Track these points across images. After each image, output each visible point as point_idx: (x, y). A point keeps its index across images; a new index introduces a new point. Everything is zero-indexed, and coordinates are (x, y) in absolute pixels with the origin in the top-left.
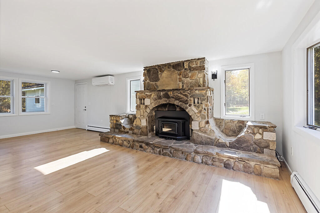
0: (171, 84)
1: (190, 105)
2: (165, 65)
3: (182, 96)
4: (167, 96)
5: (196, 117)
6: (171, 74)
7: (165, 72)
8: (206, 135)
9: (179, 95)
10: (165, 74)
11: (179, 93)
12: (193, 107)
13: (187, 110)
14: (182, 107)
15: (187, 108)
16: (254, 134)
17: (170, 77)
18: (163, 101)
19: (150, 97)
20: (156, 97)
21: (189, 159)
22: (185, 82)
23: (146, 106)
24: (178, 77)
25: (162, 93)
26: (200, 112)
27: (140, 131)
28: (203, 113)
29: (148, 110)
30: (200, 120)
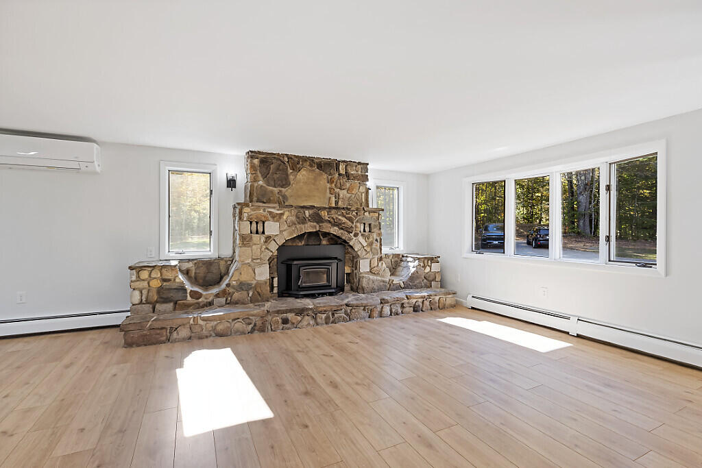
0: (314, 196)
1: (356, 235)
2: (305, 159)
3: (344, 220)
4: (317, 218)
5: (364, 253)
6: (315, 179)
7: (303, 172)
8: (379, 278)
9: (340, 217)
10: (303, 175)
11: (339, 215)
12: (360, 238)
13: (351, 243)
14: (344, 238)
15: (351, 239)
16: (424, 267)
17: (314, 184)
18: (310, 227)
19: (280, 218)
20: (294, 219)
21: (376, 314)
22: (341, 196)
23: (268, 238)
24: (328, 185)
25: (307, 212)
26: (371, 244)
27: (250, 295)
28: (374, 246)
29: (274, 247)
30: (371, 257)
